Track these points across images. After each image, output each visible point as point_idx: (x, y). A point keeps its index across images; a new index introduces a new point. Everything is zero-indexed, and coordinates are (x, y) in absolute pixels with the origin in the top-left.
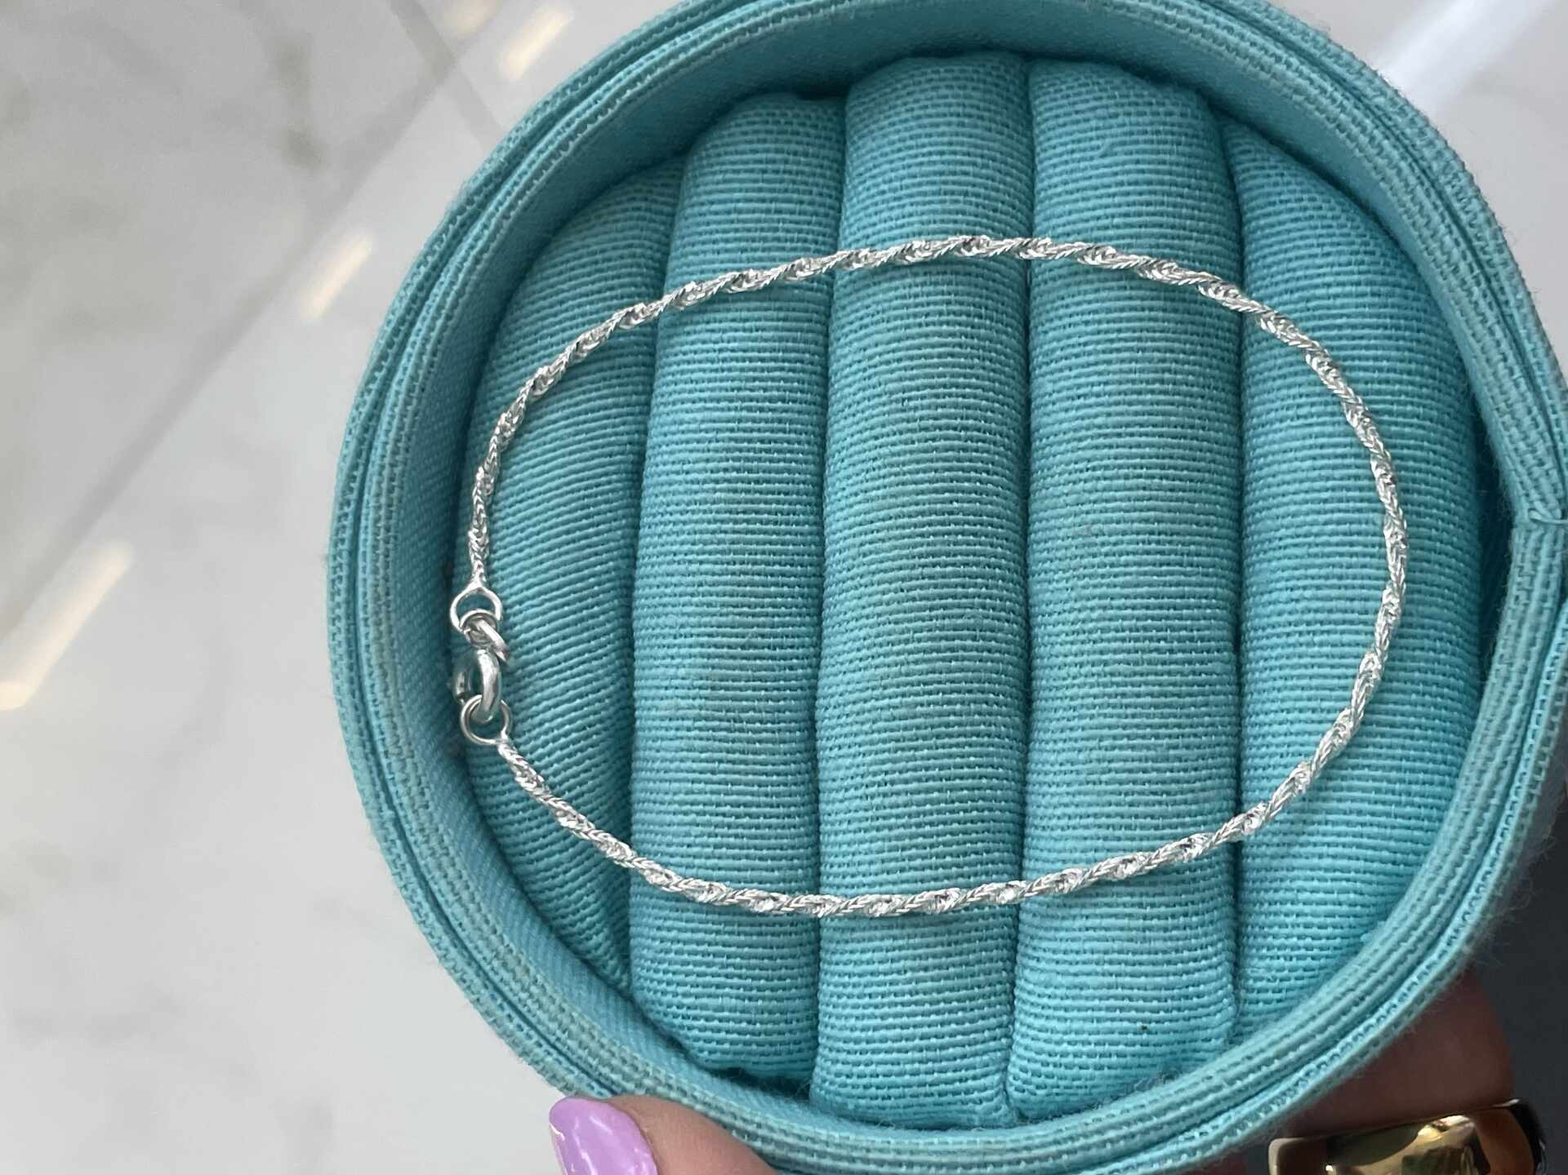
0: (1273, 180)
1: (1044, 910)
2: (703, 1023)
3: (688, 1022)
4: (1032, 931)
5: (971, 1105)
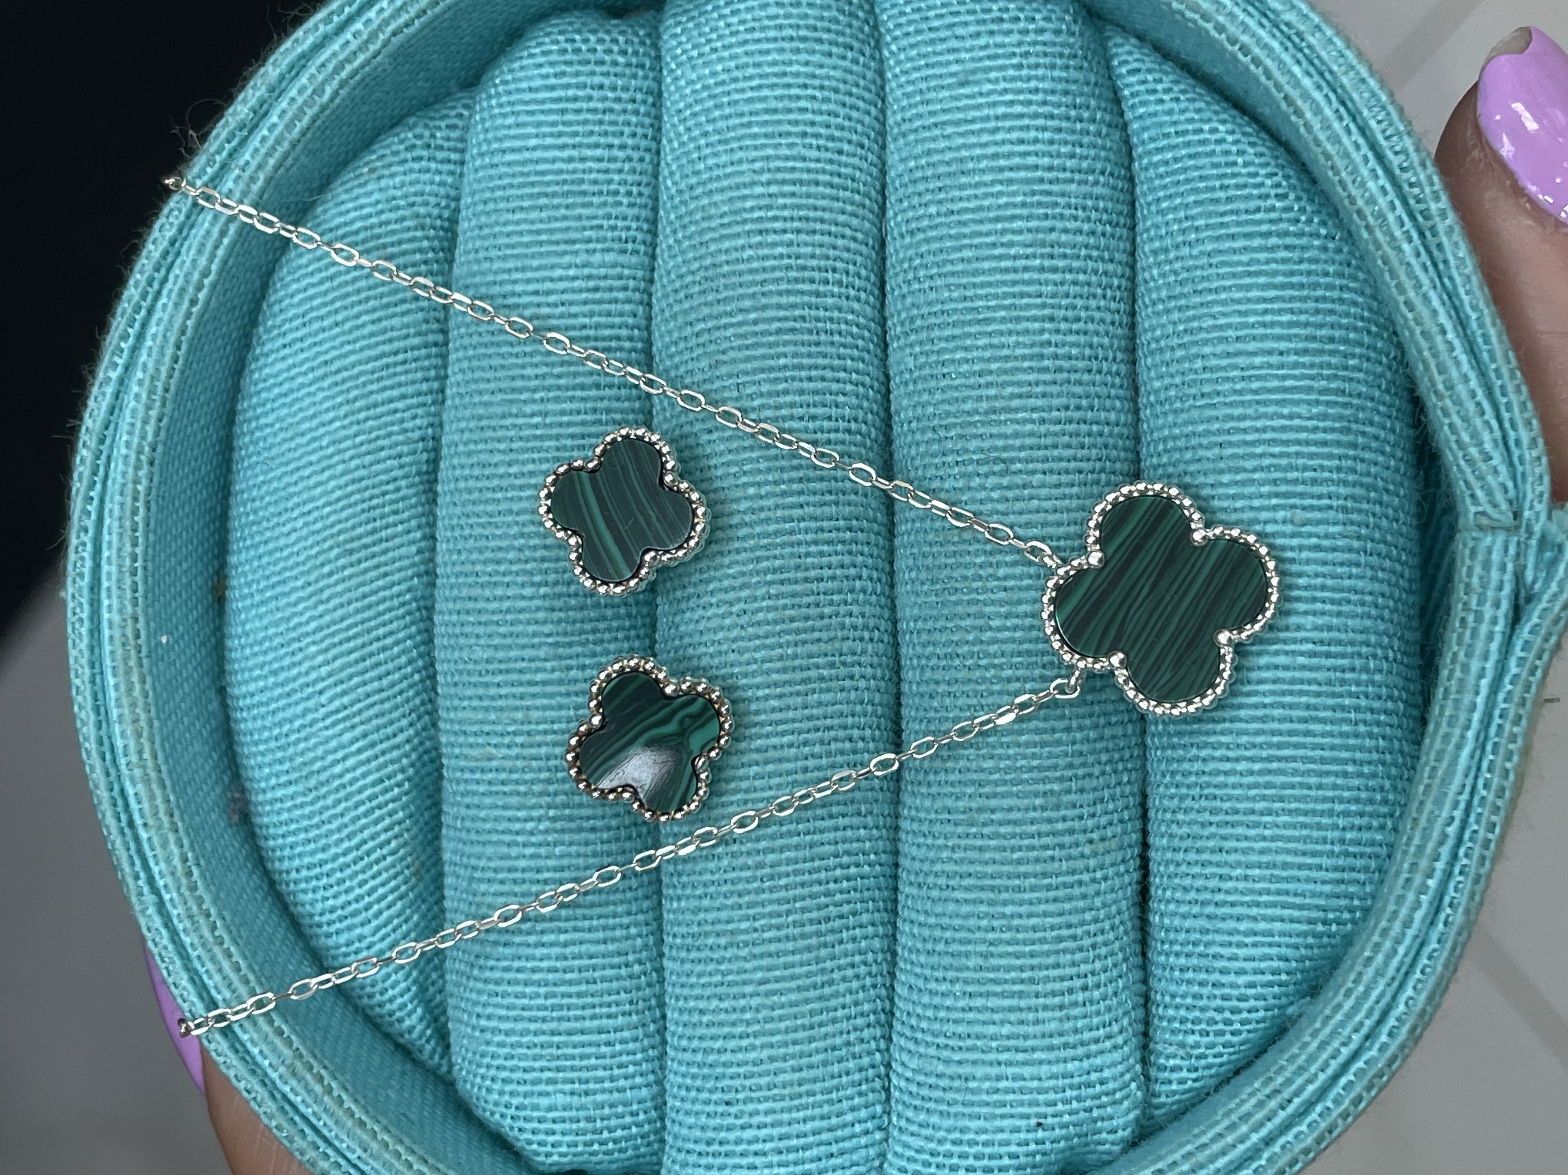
0: (1166, 107)
1: (921, 983)
2: (535, 1125)
3: (518, 1124)
4: (911, 1007)
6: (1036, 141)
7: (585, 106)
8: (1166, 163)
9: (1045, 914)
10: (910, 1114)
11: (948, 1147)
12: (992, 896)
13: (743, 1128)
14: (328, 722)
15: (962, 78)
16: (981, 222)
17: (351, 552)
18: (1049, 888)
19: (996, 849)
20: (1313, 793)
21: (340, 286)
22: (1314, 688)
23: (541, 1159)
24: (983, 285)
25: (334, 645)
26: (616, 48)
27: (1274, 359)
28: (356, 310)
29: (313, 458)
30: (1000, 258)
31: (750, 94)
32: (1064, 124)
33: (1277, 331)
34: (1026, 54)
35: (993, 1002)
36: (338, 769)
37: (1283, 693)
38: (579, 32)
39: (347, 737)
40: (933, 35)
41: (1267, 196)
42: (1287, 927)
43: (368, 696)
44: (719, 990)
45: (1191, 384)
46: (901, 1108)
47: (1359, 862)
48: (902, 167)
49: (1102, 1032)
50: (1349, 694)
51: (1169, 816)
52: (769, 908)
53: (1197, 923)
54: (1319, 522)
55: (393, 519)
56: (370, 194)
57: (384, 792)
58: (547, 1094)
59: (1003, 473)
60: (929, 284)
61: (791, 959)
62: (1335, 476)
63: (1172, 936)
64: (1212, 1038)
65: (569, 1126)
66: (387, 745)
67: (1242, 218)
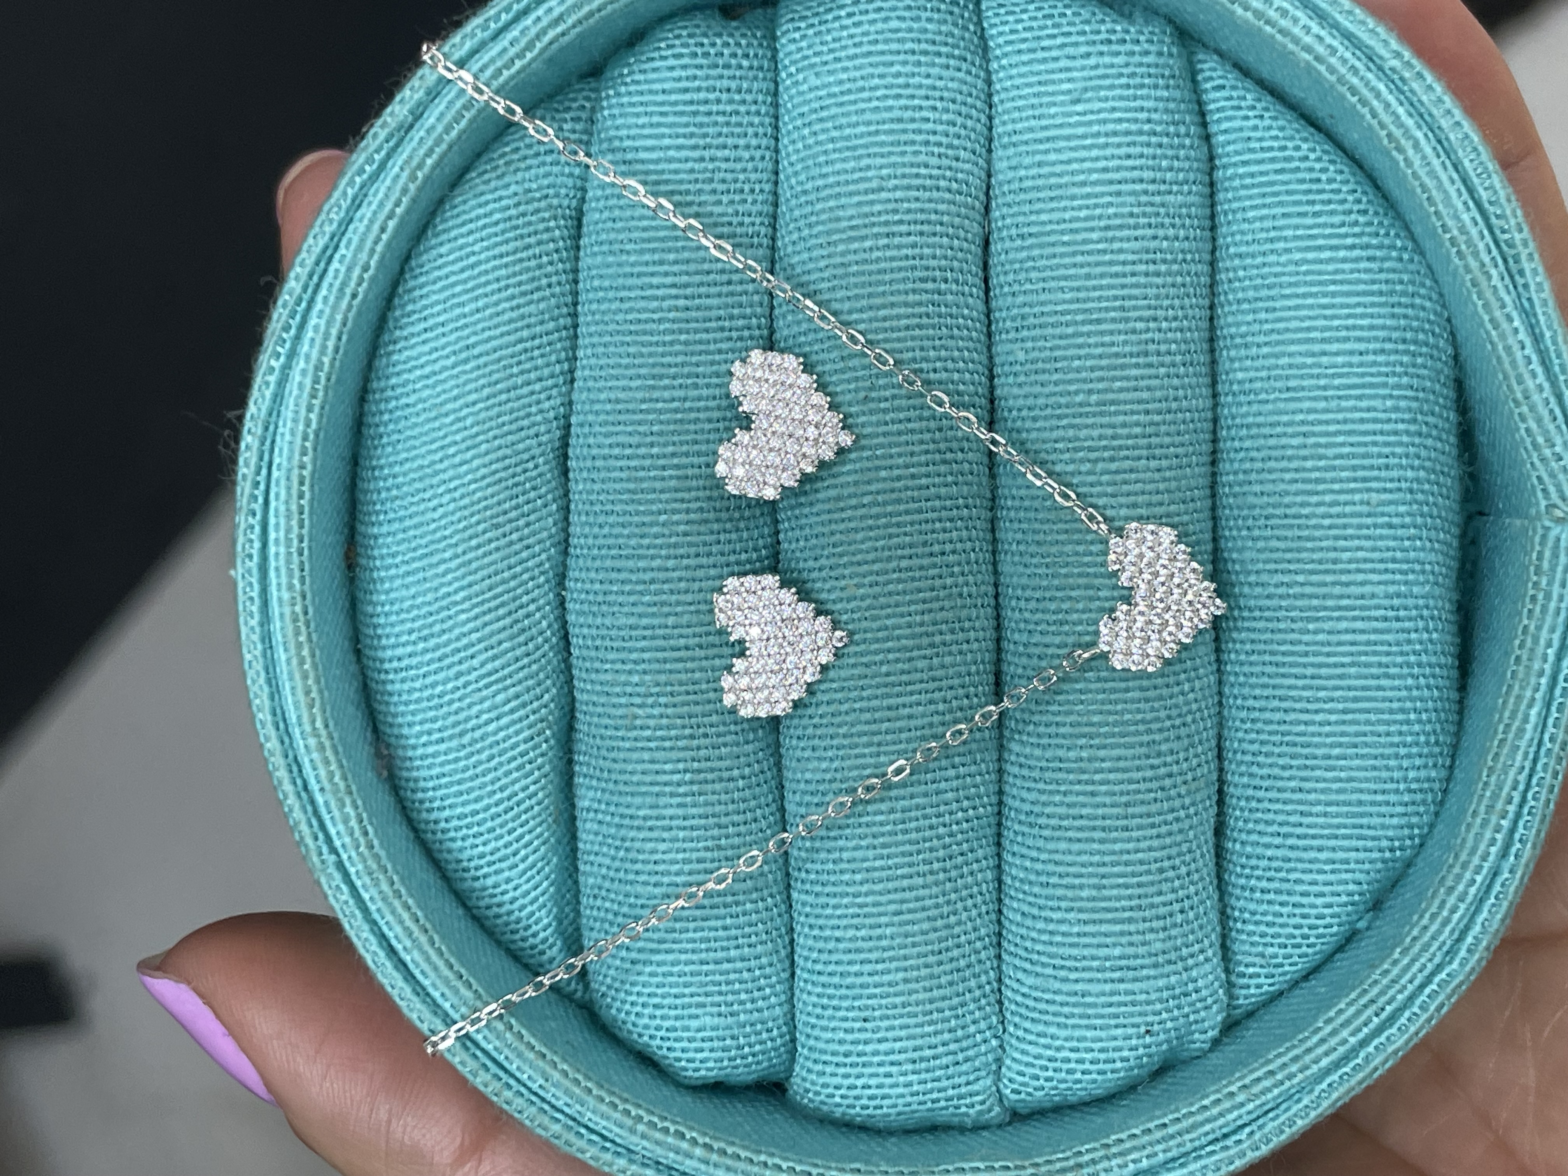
1: (1035, 911)
2: (685, 1044)
3: (668, 1044)
4: (1023, 931)
5: (963, 1109)
6: (1142, 156)
7: (715, 108)
8: (1252, 175)
9: (1150, 849)
10: (1028, 1025)
11: (1065, 1054)
12: (1103, 835)
13: (880, 1041)
14: (481, 684)
15: (1075, 95)
16: (1092, 229)
17: (497, 526)
18: (1153, 826)
19: (1106, 793)
20: (1382, 740)
21: (480, 274)
22: (1386, 648)
23: (690, 1073)
24: (1095, 288)
25: (483, 613)
26: (740, 52)
27: (1356, 359)
28: (495, 298)
29: (458, 437)
30: (1111, 263)
31: (875, 103)
32: (1165, 140)
33: (1358, 333)
34: (1133, 75)
35: (1104, 928)
36: (492, 727)
37: (1360, 654)
38: (705, 35)
39: (500, 698)
40: (1046, 54)
41: (1351, 212)
42: (1362, 855)
43: (517, 660)
44: (855, 921)
45: (1277, 378)
46: (1017, 1019)
47: (1419, 797)
48: (1011, 174)
49: (1197, 947)
50: (1414, 653)
51: (1248, 758)
52: (901, 849)
53: (1280, 853)
54: (1390, 503)
55: (532, 494)
56: (507, 186)
57: (534, 748)
58: (697, 1017)
59: (1112, 459)
60: (1041, 285)
61: (922, 892)
62: (1404, 461)
63: (1253, 862)
64: (1289, 950)
65: (716, 1044)
66: (536, 704)
67: (1328, 231)
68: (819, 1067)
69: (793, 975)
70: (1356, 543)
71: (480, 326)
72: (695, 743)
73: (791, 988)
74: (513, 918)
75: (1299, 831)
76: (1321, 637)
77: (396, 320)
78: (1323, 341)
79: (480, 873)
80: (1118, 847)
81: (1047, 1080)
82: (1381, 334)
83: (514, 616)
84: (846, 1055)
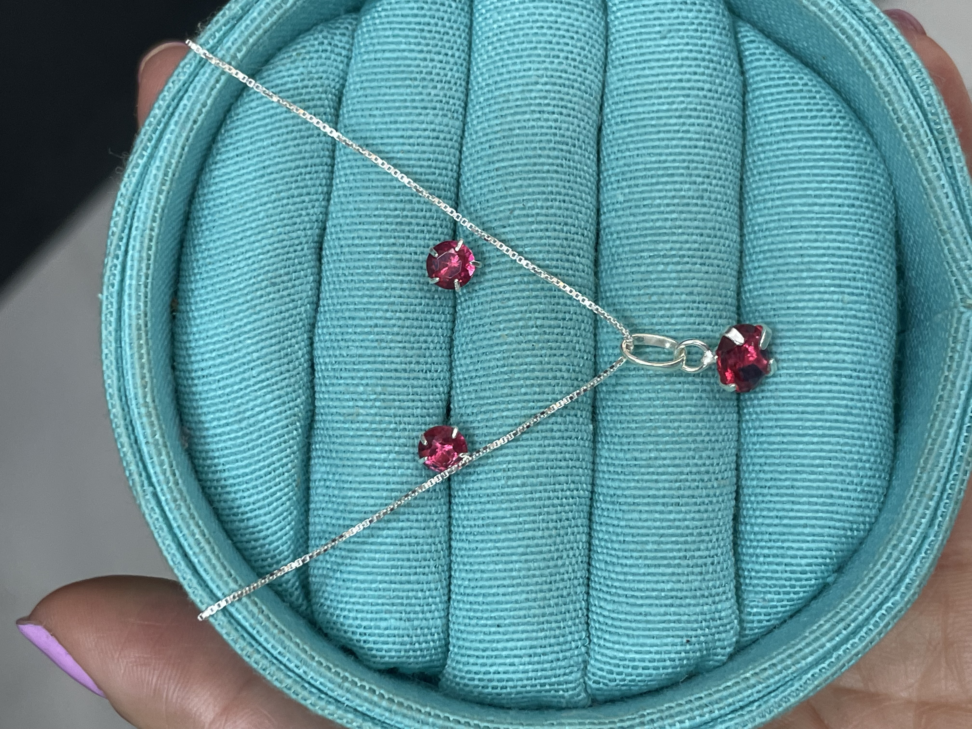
0: (772, 63)
1: (615, 560)
2: (376, 638)
3: (364, 638)
4: (606, 574)
5: (561, 693)
7: (434, 29)
8: (772, 94)
9: (693, 519)
10: (607, 636)
11: (632, 655)
12: (662, 508)
13: (507, 641)
14: (256, 387)
15: (664, 34)
16: (671, 117)
17: (274, 284)
18: (696, 504)
19: (665, 481)
20: (847, 456)
21: (276, 121)
22: (850, 396)
23: (378, 659)
24: (671, 154)
25: (262, 340)
27: (836, 209)
29: (253, 225)
30: (682, 139)
31: (535, 31)
32: (718, 67)
33: (838, 193)
35: (661, 570)
36: (261, 417)
37: (834, 398)
39: (269, 397)
41: (835, 117)
42: (832, 531)
43: (281, 373)
44: (495, 559)
45: (784, 220)
46: (599, 633)
47: (870, 496)
48: (619, 84)
49: (721, 590)
50: (868, 401)
51: (757, 468)
52: (529, 511)
53: (777, 529)
54: (856, 302)
55: (299, 267)
56: (297, 68)
57: (288, 433)
58: (386, 619)
59: (678, 263)
60: (636, 152)
61: (540, 542)
62: (865, 277)
63: (759, 537)
64: (781, 596)
65: (397, 639)
66: (291, 404)
67: (820, 128)
68: (465, 659)
69: (449, 599)
70: (834, 326)
71: (272, 155)
72: (397, 434)
73: (448, 608)
74: (264, 550)
75: (791, 514)
76: (808, 387)
77: (218, 149)
78: (816, 196)
79: (245, 516)
80: (672, 516)
81: (618, 674)
82: (853, 195)
83: (282, 345)
84: (484, 650)
